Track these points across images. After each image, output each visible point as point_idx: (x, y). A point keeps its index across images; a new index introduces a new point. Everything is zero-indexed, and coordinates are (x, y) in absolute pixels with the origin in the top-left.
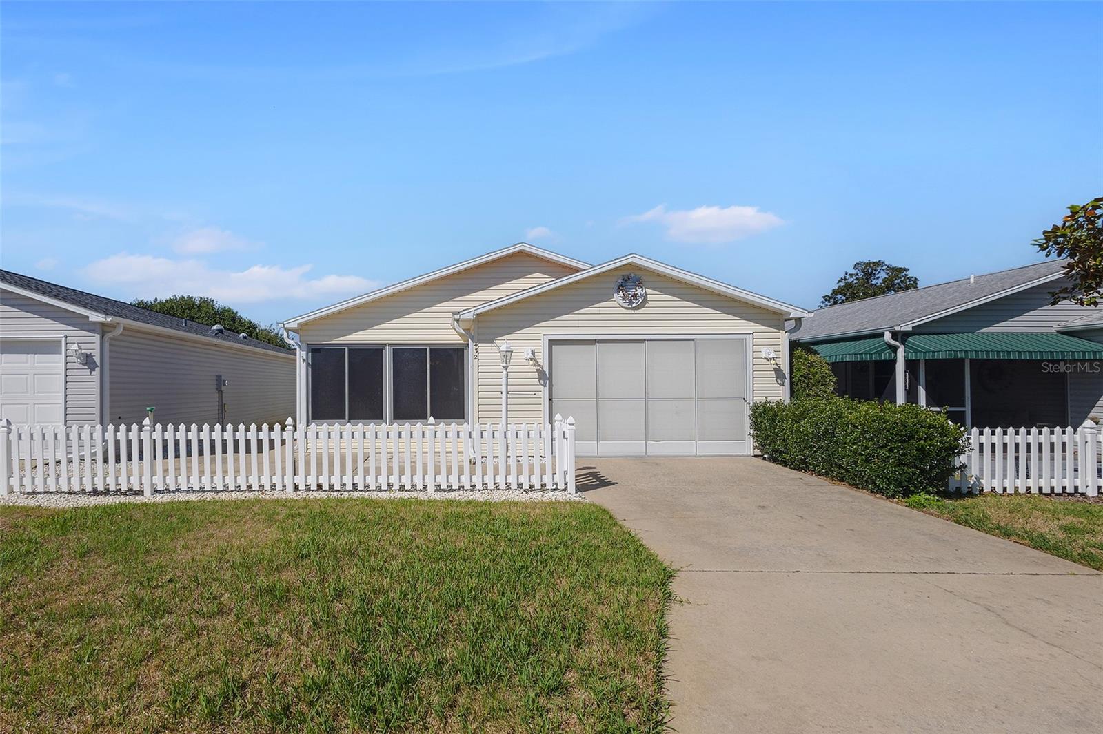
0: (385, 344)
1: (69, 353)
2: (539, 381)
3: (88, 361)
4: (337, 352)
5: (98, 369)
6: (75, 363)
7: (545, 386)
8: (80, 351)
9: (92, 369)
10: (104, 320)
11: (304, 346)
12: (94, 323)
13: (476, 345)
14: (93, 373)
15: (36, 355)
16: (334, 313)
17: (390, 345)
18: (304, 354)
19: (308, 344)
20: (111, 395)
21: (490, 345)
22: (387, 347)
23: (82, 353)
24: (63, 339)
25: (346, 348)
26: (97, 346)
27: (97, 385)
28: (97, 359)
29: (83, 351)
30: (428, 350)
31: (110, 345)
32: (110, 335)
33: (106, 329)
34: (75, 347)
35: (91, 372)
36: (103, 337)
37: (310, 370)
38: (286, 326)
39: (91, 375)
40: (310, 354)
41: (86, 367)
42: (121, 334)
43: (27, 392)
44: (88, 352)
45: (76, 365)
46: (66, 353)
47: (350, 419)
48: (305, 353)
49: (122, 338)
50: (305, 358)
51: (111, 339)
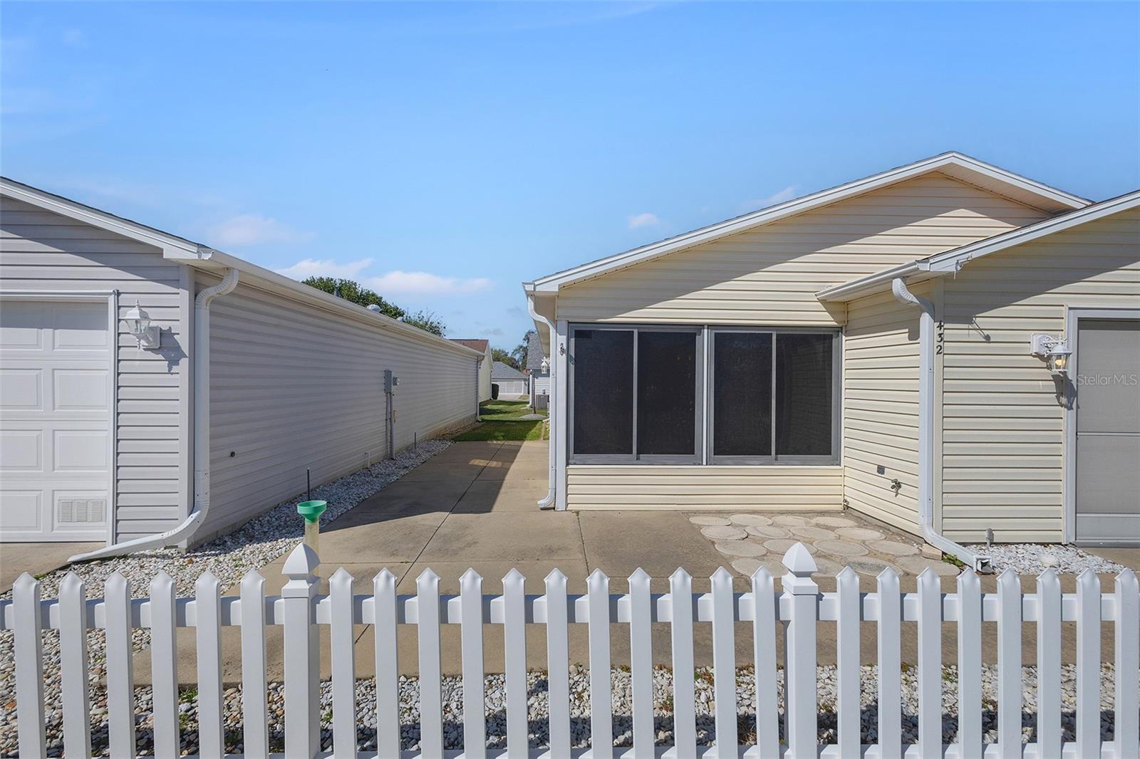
0: (702, 326)
1: (123, 327)
2: (1058, 398)
3: (163, 343)
4: (621, 337)
5: (184, 362)
6: (137, 349)
7: (1070, 408)
8: (144, 324)
9: (173, 362)
10: (196, 257)
11: (563, 325)
12: (176, 266)
13: (940, 327)
14: (175, 369)
15: (58, 332)
16: (616, 270)
17: (710, 326)
18: (562, 339)
19: (569, 323)
20: (212, 413)
21: (966, 326)
22: (706, 331)
23: (152, 329)
24: (111, 299)
25: (636, 332)
26: (183, 314)
27: (183, 393)
28: (183, 341)
29: (153, 324)
30: (774, 338)
31: (212, 313)
32: (210, 293)
33: (204, 280)
34: (134, 314)
35: (170, 369)
36: (196, 296)
37: (572, 367)
38: (538, 289)
39: (169, 373)
40: (573, 340)
41: (160, 357)
42: (232, 294)
43: (37, 406)
44: (164, 326)
45: (140, 353)
46: (117, 327)
47: (639, 452)
48: (565, 337)
49: (236, 301)
50: (565, 347)
51: (214, 302)
